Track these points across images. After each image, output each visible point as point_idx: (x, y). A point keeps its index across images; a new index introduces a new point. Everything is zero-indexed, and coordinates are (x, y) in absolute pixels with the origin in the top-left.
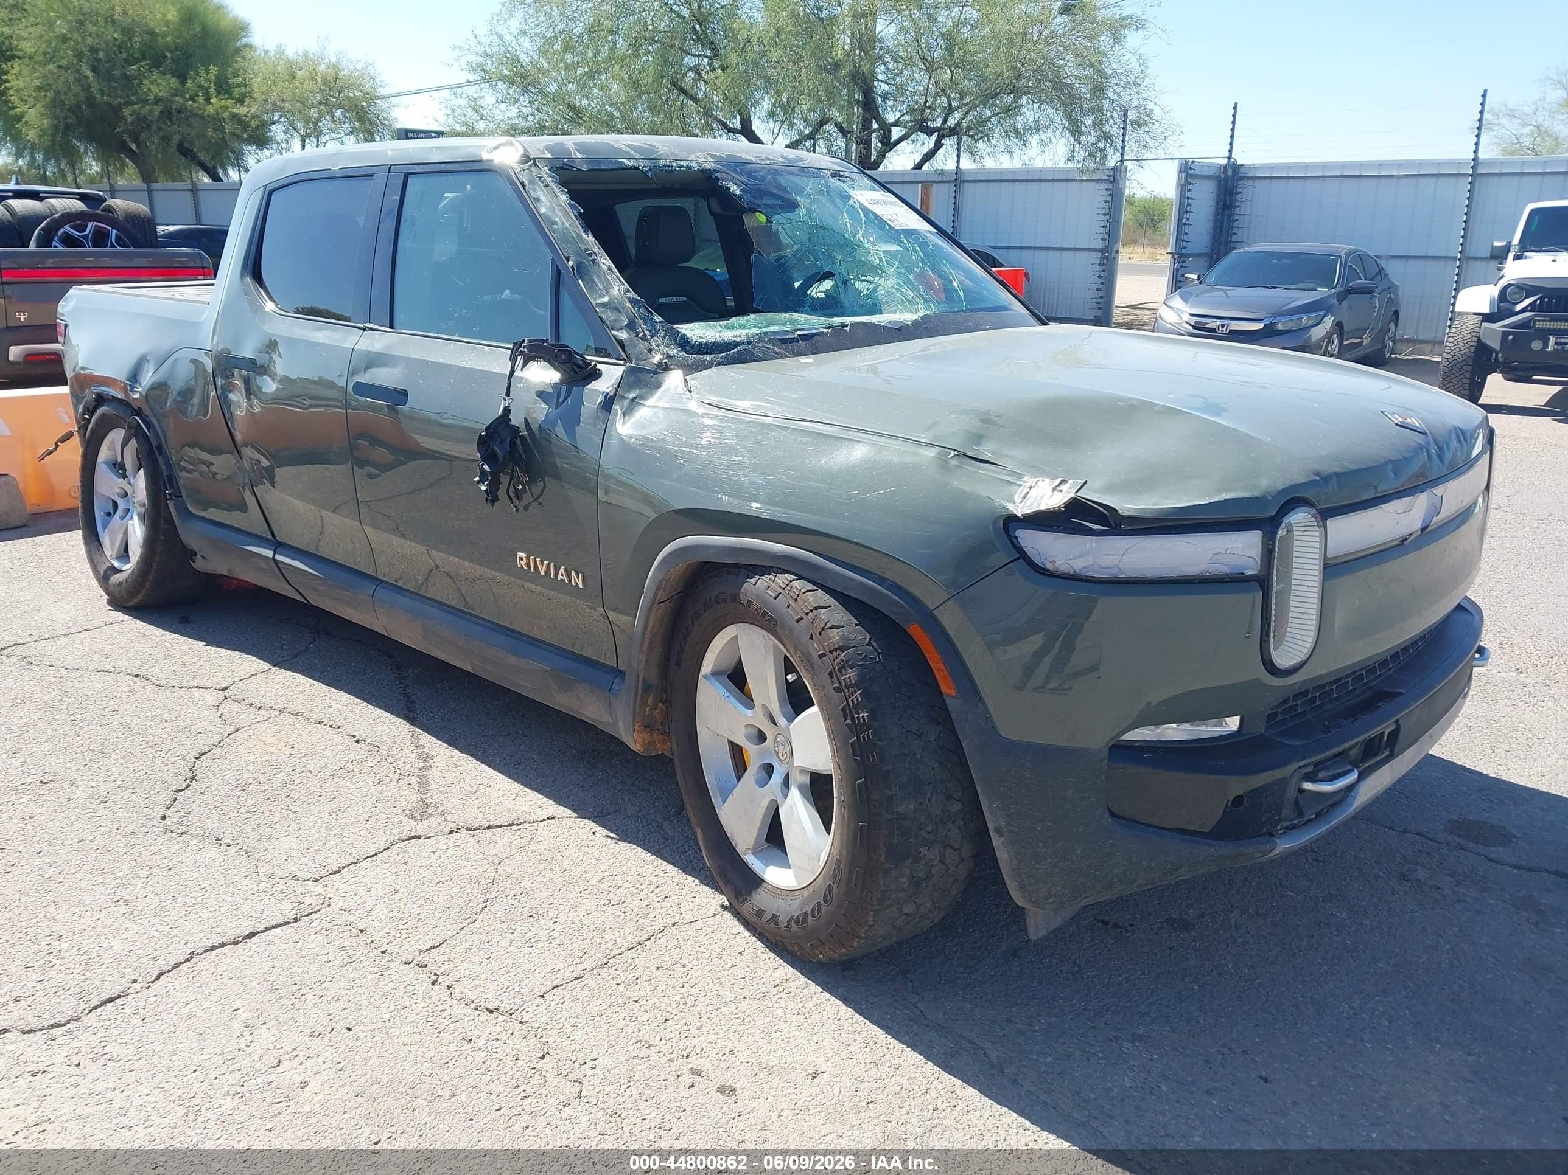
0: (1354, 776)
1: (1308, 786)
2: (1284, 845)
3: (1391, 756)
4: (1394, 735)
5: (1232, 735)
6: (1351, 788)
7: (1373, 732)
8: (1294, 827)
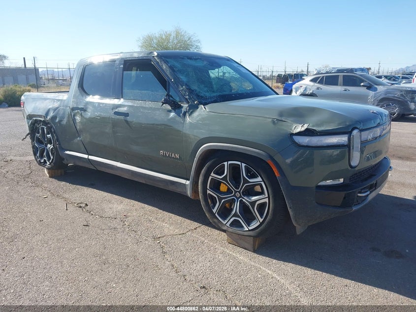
0: (368, 193)
1: (359, 195)
2: (354, 208)
3: (375, 189)
4: (376, 184)
5: (342, 183)
6: (368, 195)
7: (372, 183)
8: (356, 204)
